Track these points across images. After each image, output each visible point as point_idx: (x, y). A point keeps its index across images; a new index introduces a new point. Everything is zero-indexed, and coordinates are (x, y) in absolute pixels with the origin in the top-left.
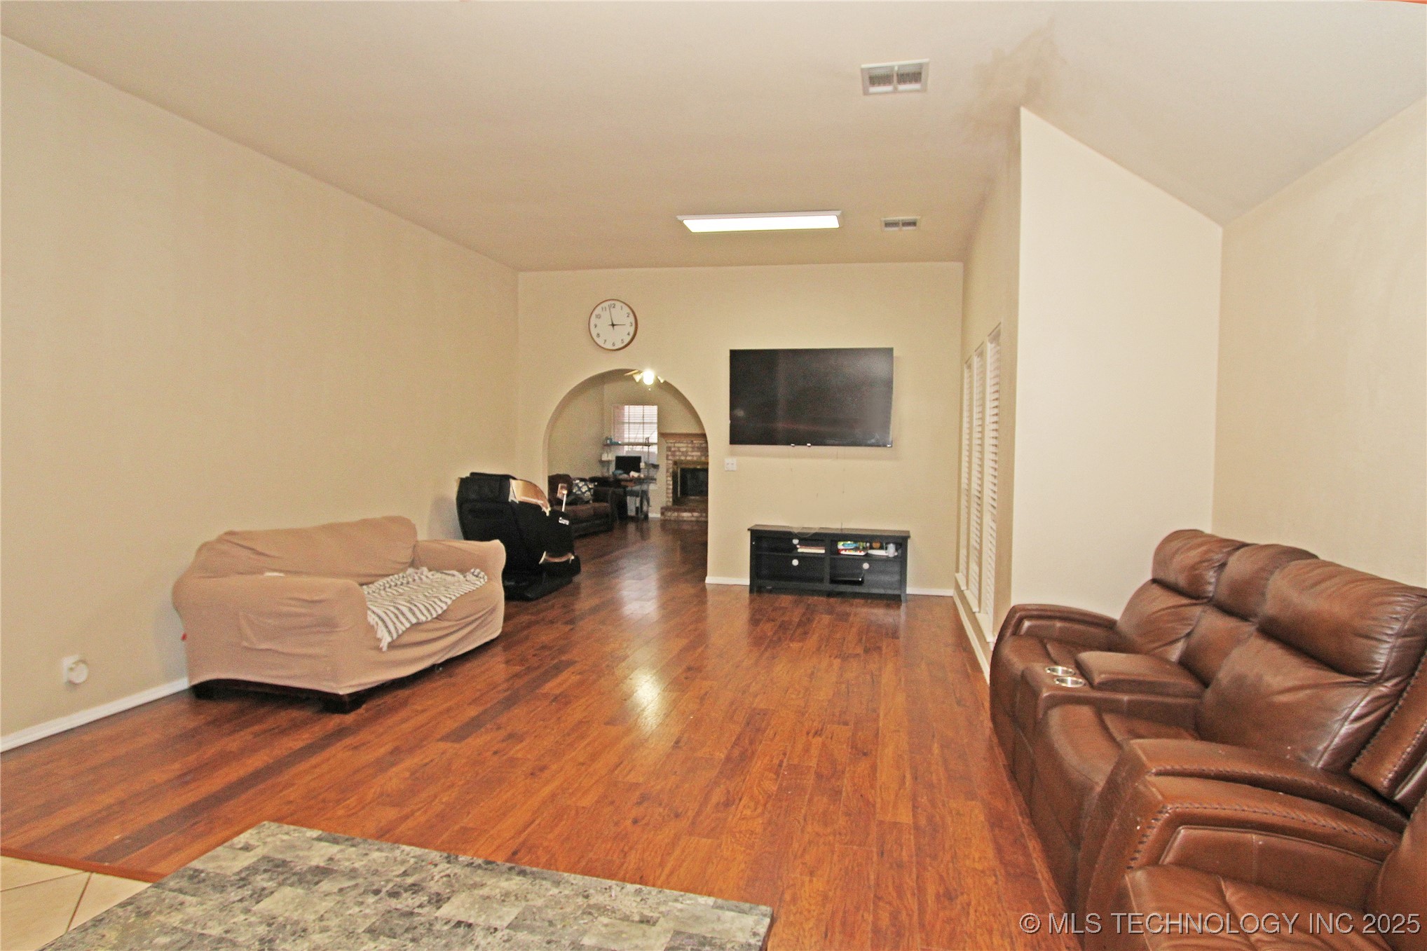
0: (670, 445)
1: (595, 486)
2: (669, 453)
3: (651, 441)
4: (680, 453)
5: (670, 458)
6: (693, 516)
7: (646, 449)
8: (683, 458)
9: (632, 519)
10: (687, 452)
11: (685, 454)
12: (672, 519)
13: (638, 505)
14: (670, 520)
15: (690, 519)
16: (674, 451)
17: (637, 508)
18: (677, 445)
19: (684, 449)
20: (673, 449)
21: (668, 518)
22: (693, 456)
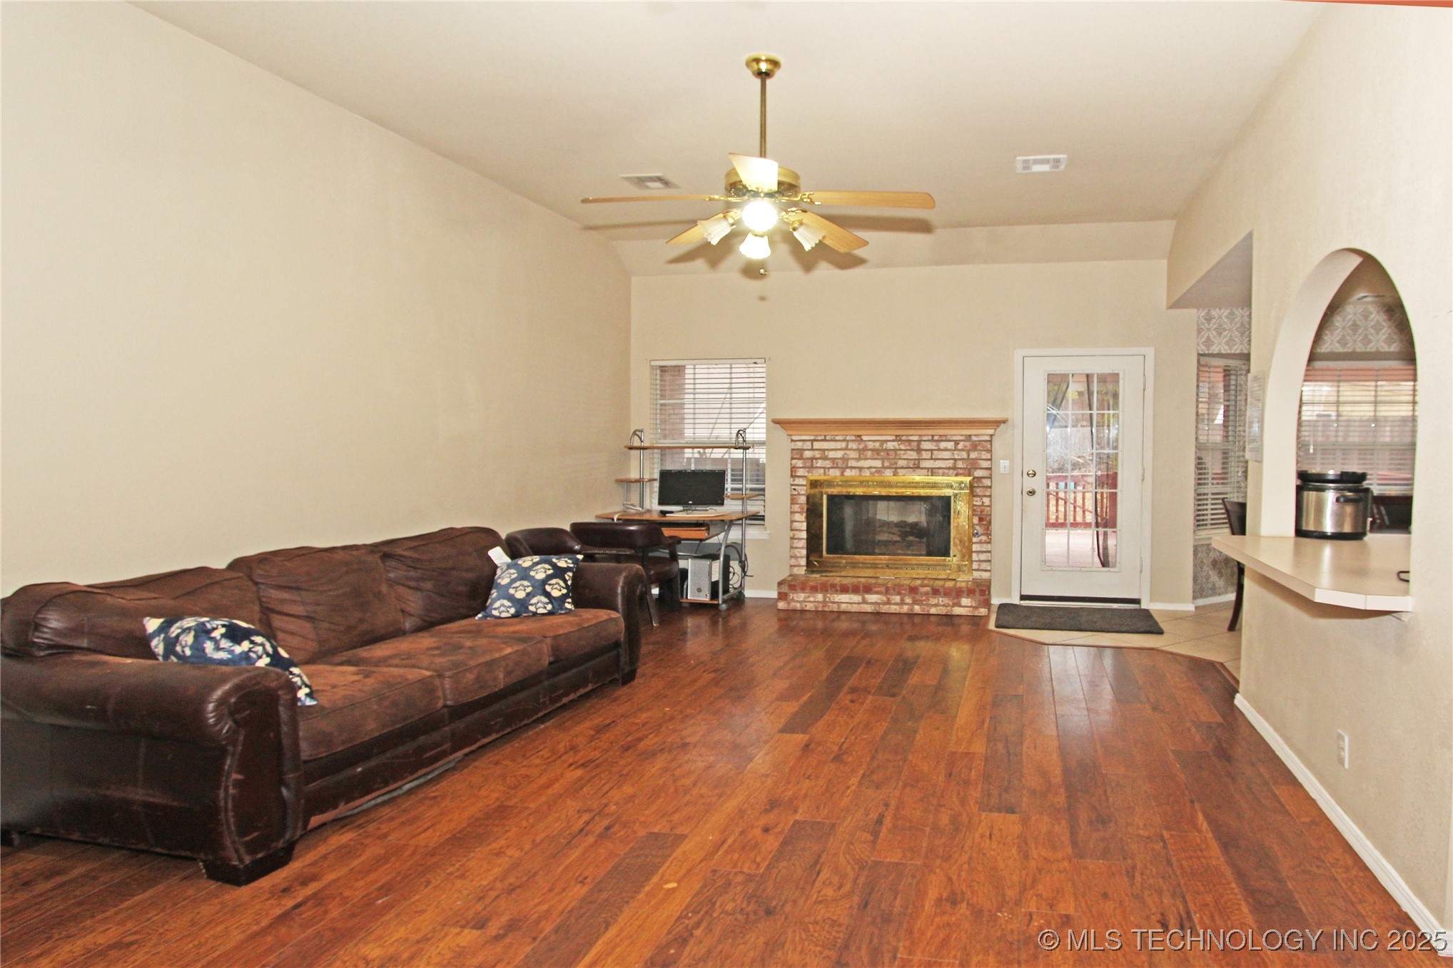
0: (799, 445)
1: (576, 562)
2: (799, 463)
3: (750, 436)
4: (828, 464)
5: (801, 472)
6: (864, 602)
7: (738, 454)
8: (835, 473)
9: (698, 607)
10: (845, 459)
11: (842, 465)
12: (810, 607)
13: (716, 576)
14: (803, 611)
15: (855, 608)
16: (812, 459)
17: (714, 586)
18: (816, 445)
19: (839, 454)
20: (808, 454)
21: (798, 606)
22: (861, 469)
